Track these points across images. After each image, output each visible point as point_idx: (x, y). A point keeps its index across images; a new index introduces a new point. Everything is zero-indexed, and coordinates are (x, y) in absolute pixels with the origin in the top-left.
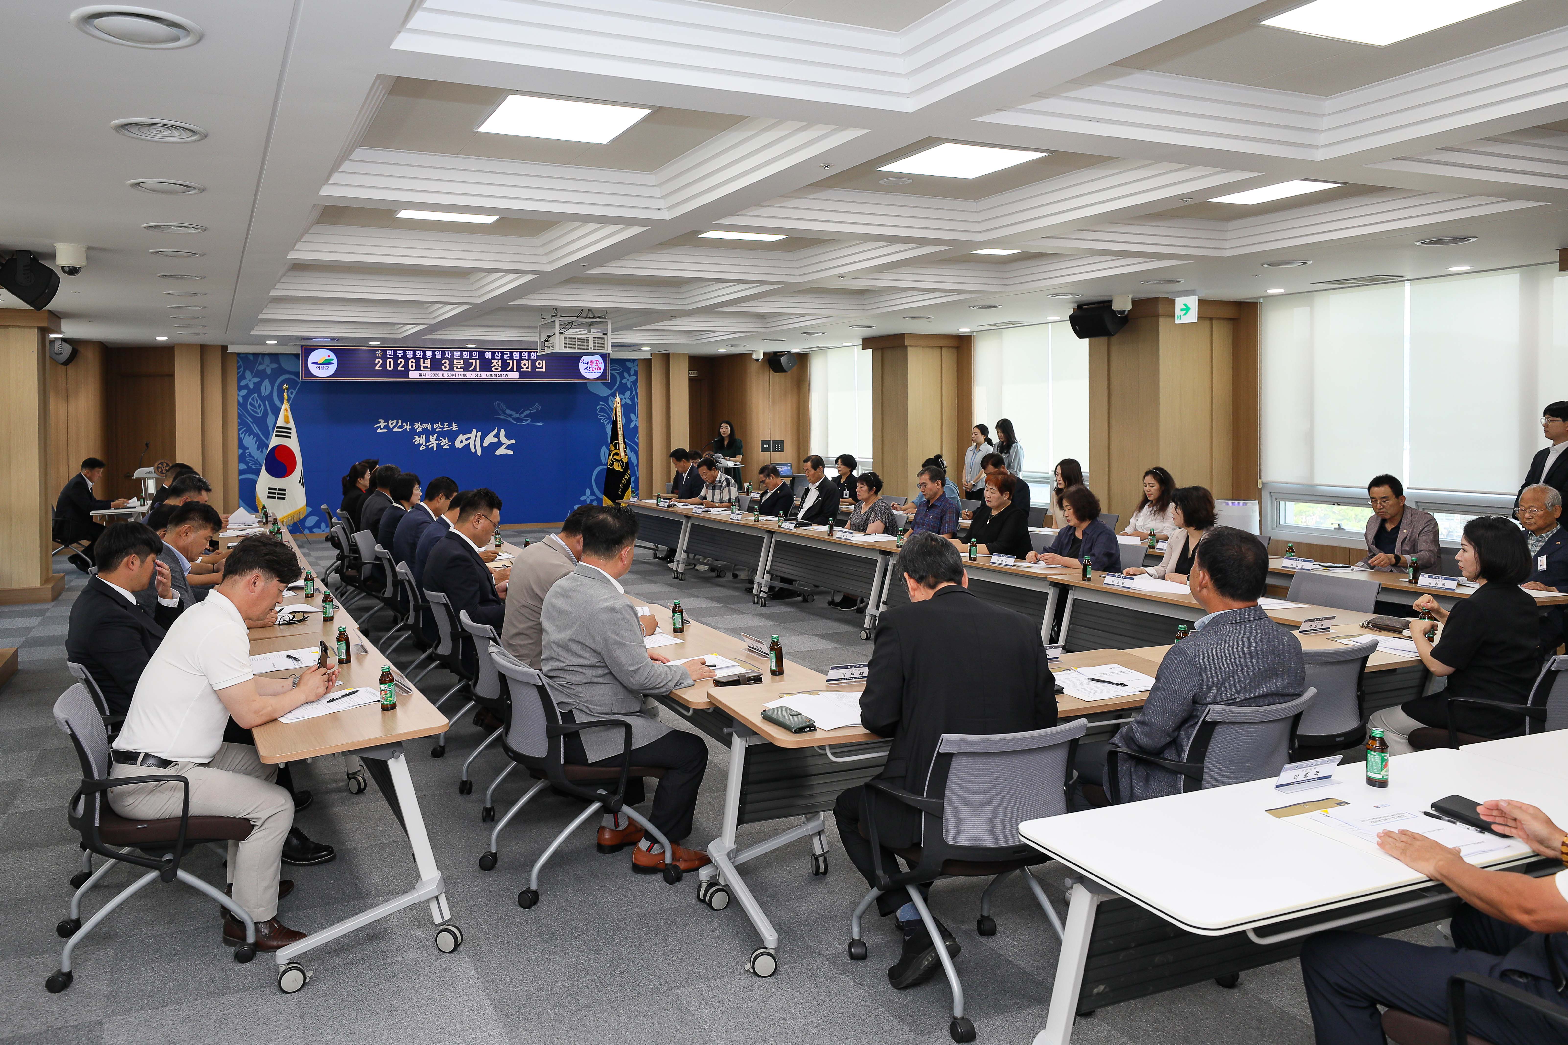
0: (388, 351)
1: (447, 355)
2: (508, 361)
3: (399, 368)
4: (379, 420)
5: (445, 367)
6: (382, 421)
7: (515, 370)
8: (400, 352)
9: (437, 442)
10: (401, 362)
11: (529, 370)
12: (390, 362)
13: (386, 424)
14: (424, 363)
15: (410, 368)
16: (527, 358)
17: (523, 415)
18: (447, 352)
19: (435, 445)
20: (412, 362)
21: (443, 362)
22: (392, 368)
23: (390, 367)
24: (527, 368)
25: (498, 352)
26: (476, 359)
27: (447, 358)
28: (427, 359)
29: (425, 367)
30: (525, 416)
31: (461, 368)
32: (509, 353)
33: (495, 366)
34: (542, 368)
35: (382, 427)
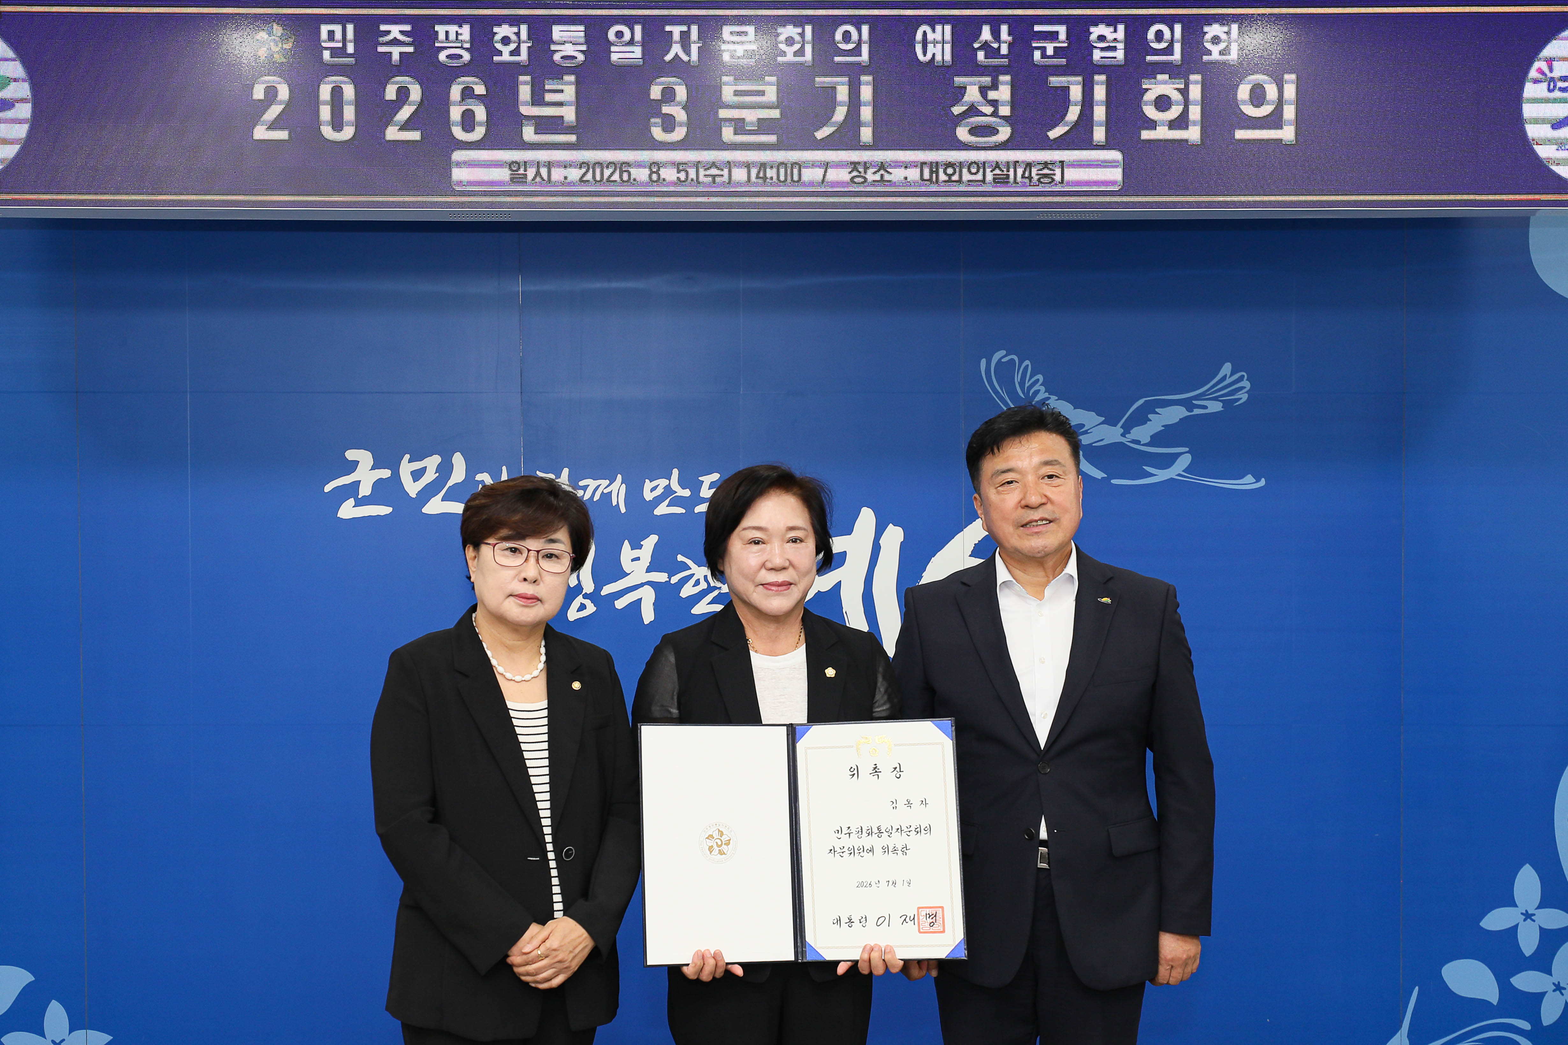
0: (325, 29)
1: (676, 49)
2: (1055, 81)
3: (392, 133)
4: (351, 455)
5: (669, 124)
6: (363, 457)
7: (1099, 134)
8: (395, 31)
9: (661, 577)
10: (403, 94)
11: (1193, 134)
12: (337, 92)
13: (386, 473)
14: (537, 100)
15: (458, 133)
16: (1177, 56)
17: (1142, 433)
18: (676, 30)
19: (648, 596)
20: (467, 93)
21: (656, 92)
22: (348, 133)
23: (337, 124)
24: (1181, 122)
25: (995, 23)
26: (853, 73)
27: (678, 68)
28: (558, 72)
29: (545, 125)
30: (1157, 439)
31: (764, 126)
32: (1062, 30)
33: (973, 111)
34: (1275, 120)
35: (365, 490)
